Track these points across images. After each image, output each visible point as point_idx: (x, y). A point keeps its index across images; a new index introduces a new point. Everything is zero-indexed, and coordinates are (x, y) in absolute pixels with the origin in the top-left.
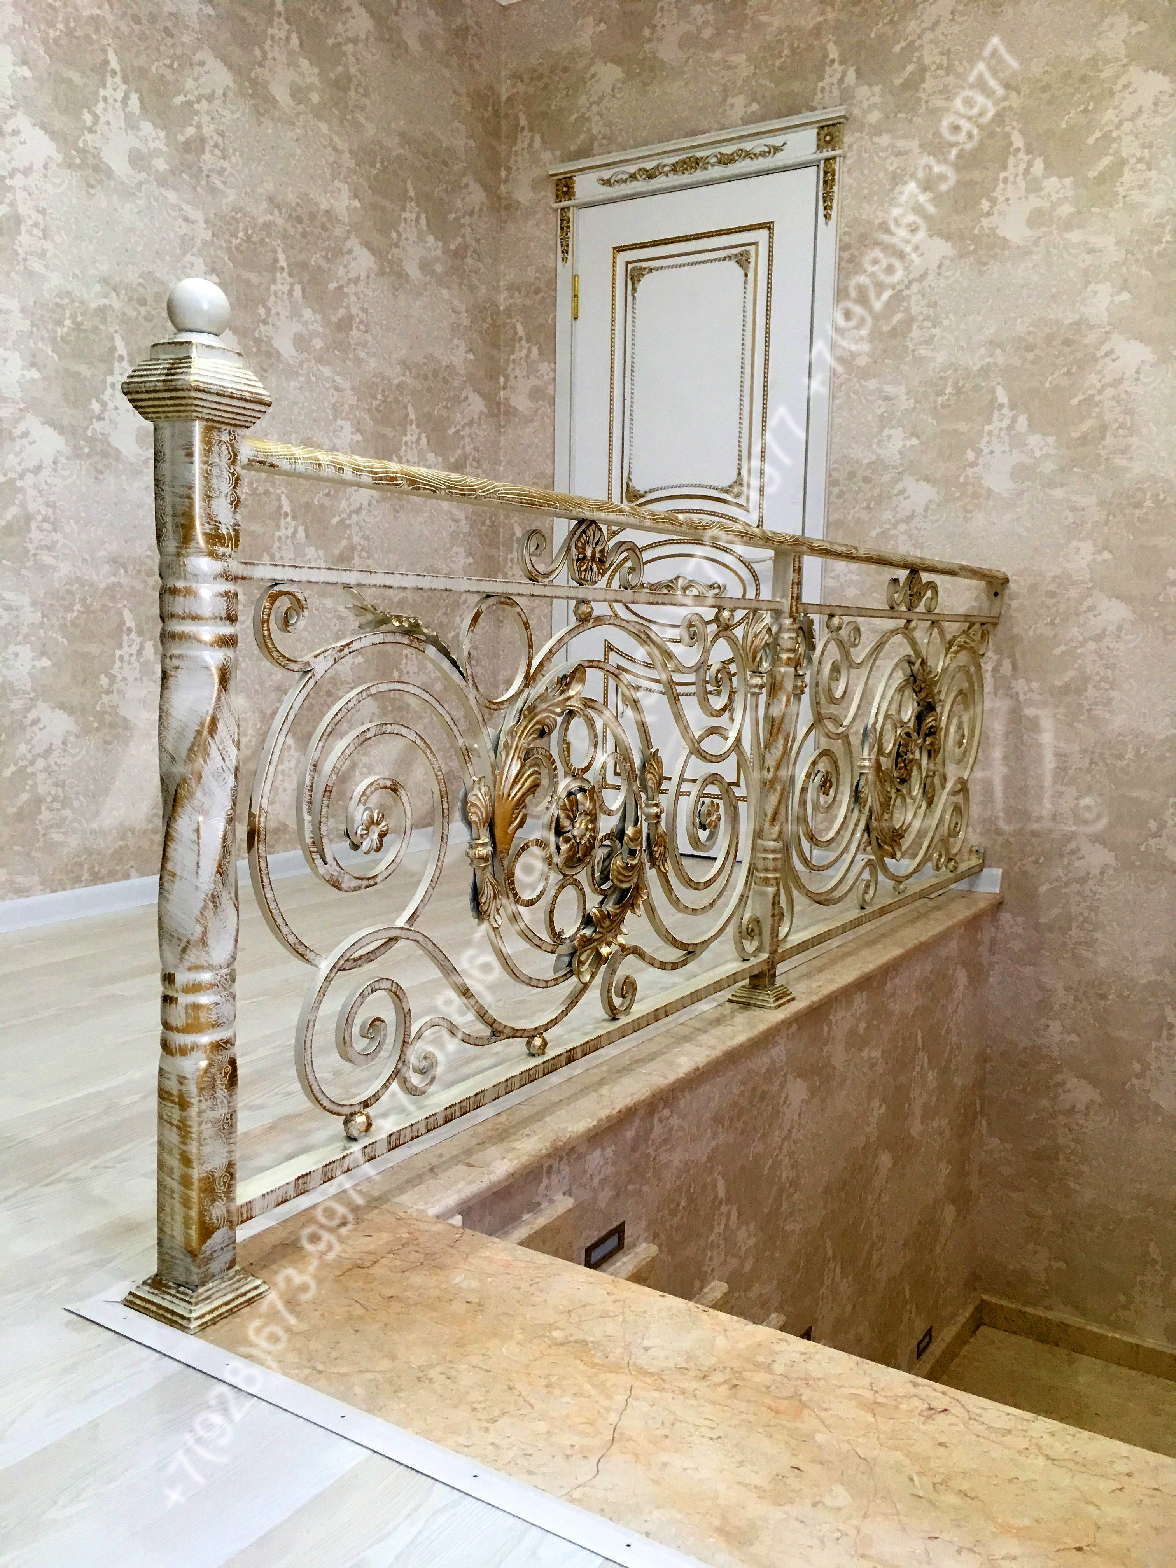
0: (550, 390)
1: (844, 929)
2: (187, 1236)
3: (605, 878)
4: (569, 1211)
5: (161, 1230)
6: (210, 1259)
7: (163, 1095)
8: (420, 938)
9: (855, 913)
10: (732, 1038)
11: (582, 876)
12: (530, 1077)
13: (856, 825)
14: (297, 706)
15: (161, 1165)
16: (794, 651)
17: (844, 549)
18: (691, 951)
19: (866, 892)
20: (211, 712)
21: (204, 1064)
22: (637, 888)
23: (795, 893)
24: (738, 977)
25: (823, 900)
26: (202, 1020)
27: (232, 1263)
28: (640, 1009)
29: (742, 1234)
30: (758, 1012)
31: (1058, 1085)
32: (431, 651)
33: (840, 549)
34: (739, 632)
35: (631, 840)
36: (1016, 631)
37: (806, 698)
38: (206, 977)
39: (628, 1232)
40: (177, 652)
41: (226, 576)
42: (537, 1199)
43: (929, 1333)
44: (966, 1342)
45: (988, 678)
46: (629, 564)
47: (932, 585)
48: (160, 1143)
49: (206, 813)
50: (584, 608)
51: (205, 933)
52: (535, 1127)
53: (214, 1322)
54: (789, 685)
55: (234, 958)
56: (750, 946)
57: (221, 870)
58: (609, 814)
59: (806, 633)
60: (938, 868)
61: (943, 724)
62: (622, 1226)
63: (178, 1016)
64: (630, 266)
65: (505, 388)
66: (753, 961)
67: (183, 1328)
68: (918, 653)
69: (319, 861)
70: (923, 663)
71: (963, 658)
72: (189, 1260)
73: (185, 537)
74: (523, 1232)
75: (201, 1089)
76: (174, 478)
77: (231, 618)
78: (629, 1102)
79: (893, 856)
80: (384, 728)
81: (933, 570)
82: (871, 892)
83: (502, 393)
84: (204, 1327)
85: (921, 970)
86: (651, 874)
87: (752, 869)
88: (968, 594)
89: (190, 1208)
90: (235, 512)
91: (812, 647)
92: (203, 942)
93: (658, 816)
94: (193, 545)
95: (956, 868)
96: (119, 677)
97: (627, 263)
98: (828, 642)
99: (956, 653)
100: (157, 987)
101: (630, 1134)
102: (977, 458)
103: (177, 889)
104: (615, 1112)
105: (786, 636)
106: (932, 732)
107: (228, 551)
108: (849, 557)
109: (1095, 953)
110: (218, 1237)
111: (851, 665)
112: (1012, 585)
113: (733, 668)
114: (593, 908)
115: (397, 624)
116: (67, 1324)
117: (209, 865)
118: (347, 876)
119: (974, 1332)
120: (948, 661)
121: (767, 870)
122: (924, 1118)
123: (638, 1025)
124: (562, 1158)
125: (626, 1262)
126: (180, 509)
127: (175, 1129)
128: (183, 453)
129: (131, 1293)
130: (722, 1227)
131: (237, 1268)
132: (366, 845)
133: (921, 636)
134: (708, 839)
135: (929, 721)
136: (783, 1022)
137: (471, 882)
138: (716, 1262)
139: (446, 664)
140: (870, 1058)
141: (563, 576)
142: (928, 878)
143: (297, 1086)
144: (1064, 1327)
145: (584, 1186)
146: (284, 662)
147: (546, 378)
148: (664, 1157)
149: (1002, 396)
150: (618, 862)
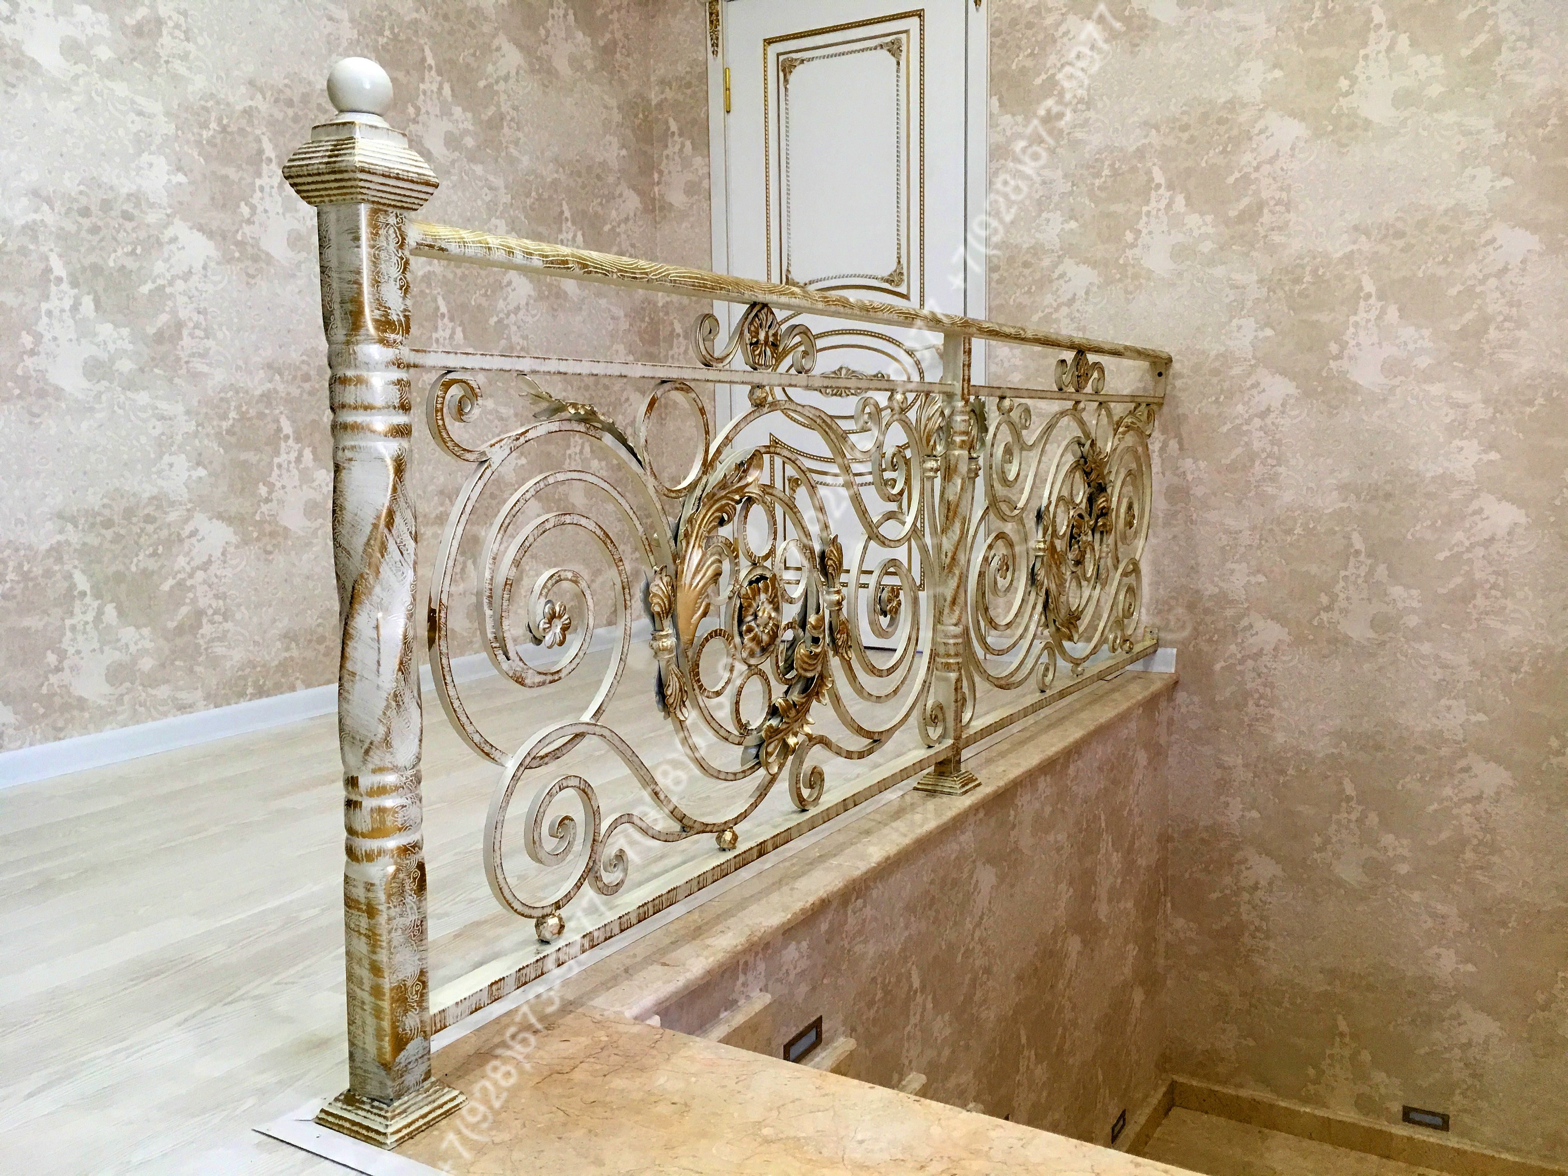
0: (705, 184)
1: (1026, 712)
2: (380, 1049)
3: (790, 667)
4: (766, 1008)
5: (352, 1044)
6: (406, 1070)
7: (350, 902)
8: (607, 733)
9: (1038, 696)
10: (922, 826)
11: (767, 666)
12: (722, 872)
13: (1034, 608)
14: (475, 496)
15: (350, 977)
16: (966, 433)
17: (1013, 331)
18: (876, 740)
19: (1045, 675)
20: (387, 504)
21: (391, 869)
22: (822, 677)
23: (977, 679)
24: (925, 763)
25: (1004, 685)
26: (389, 824)
27: (428, 1075)
28: (830, 798)
29: (938, 1024)
30: (946, 799)
31: (1240, 862)
32: (608, 439)
33: (1008, 330)
34: (912, 415)
35: (814, 628)
36: (1180, 411)
37: (980, 481)
38: (391, 779)
39: (825, 1027)
40: (349, 443)
41: (399, 364)
42: (734, 996)
43: (1123, 1116)
44: (1159, 1124)
45: (1156, 461)
46: (802, 348)
47: (1097, 366)
48: (348, 953)
49: (386, 610)
50: (758, 393)
51: (388, 733)
52: (731, 921)
53: (411, 1136)
54: (963, 468)
55: (419, 759)
56: (934, 733)
57: (403, 668)
58: (791, 601)
59: (979, 415)
60: (1114, 650)
61: (1114, 505)
62: (820, 1020)
63: (363, 820)
64: (781, 58)
65: (658, 183)
66: (938, 748)
67: (380, 1144)
68: (1087, 435)
69: (501, 657)
70: (1093, 444)
71: (1130, 439)
72: (383, 1073)
73: (354, 324)
74: (721, 1030)
75: (389, 896)
76: (341, 263)
77: (405, 407)
78: (822, 893)
79: (1070, 639)
80: (563, 518)
81: (1099, 350)
82: (1050, 676)
83: (656, 189)
84: (401, 1141)
85: (1100, 751)
86: (835, 662)
87: (933, 655)
88: (1132, 374)
89: (382, 1019)
90: (404, 298)
91: (986, 430)
92: (387, 742)
93: (839, 603)
94: (362, 331)
95: (1131, 649)
96: (278, 485)
97: (778, 55)
98: (999, 424)
99: (1124, 433)
100: (340, 793)
101: (824, 927)
102: (1136, 239)
103: (358, 690)
104: (808, 905)
105: (958, 418)
106: (1104, 513)
107: (399, 338)
108: (1018, 338)
109: (1273, 729)
110: (413, 1048)
111: (1024, 447)
112: (1176, 366)
113: (908, 453)
114: (778, 700)
115: (573, 411)
116: (259, 1144)
117: (390, 664)
118: (530, 671)
119: (1166, 1114)
120: (1116, 442)
121: (948, 655)
122: (1110, 900)
123: (828, 816)
124: (757, 954)
125: (826, 1056)
126: (348, 296)
127: (363, 939)
128: (351, 236)
129: (322, 1111)
130: (918, 1016)
131: (433, 1079)
132: (549, 638)
133: (1090, 417)
134: (889, 626)
135: (1101, 502)
136: (970, 807)
137: (657, 674)
138: (913, 1053)
139: (623, 453)
140: (1056, 842)
141: (739, 361)
142: (1104, 660)
143: (486, 890)
144: (1255, 1104)
145: (780, 981)
146: (458, 451)
147: (700, 173)
148: (858, 949)
149: (1159, 177)
150: (801, 650)
